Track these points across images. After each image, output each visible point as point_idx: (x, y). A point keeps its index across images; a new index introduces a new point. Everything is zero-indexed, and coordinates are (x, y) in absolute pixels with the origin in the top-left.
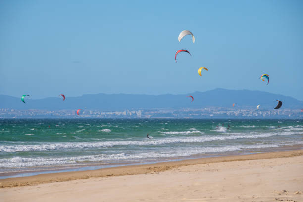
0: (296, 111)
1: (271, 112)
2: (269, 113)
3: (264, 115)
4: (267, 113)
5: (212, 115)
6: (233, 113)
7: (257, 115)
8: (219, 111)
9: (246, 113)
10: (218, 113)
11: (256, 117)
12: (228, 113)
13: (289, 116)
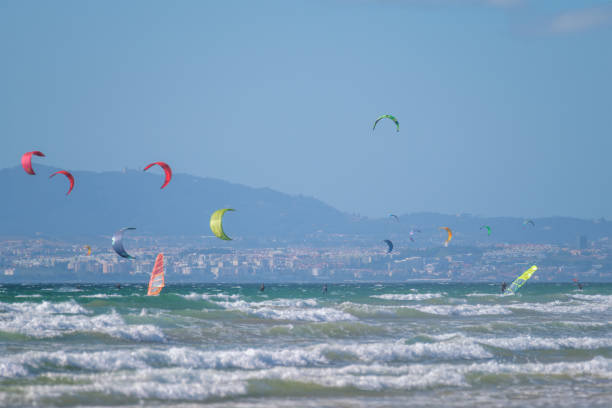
0: (341, 254)
1: (242, 259)
2: (235, 263)
3: (215, 271)
4: (226, 264)
5: (9, 272)
6: (93, 262)
7: (186, 271)
8: (34, 255)
9: (146, 262)
10: (36, 263)
11: (184, 276)
12: (72, 263)
13: (315, 272)
